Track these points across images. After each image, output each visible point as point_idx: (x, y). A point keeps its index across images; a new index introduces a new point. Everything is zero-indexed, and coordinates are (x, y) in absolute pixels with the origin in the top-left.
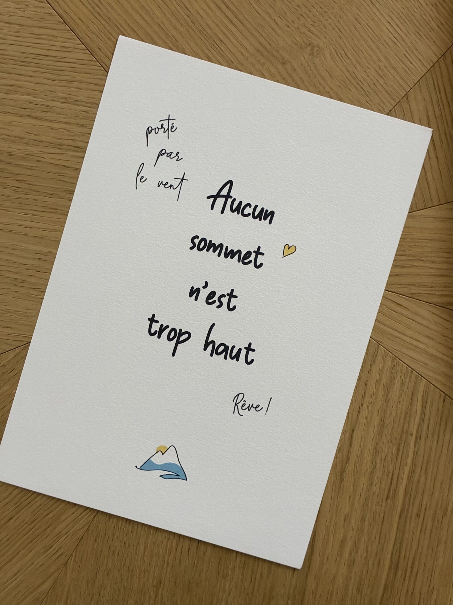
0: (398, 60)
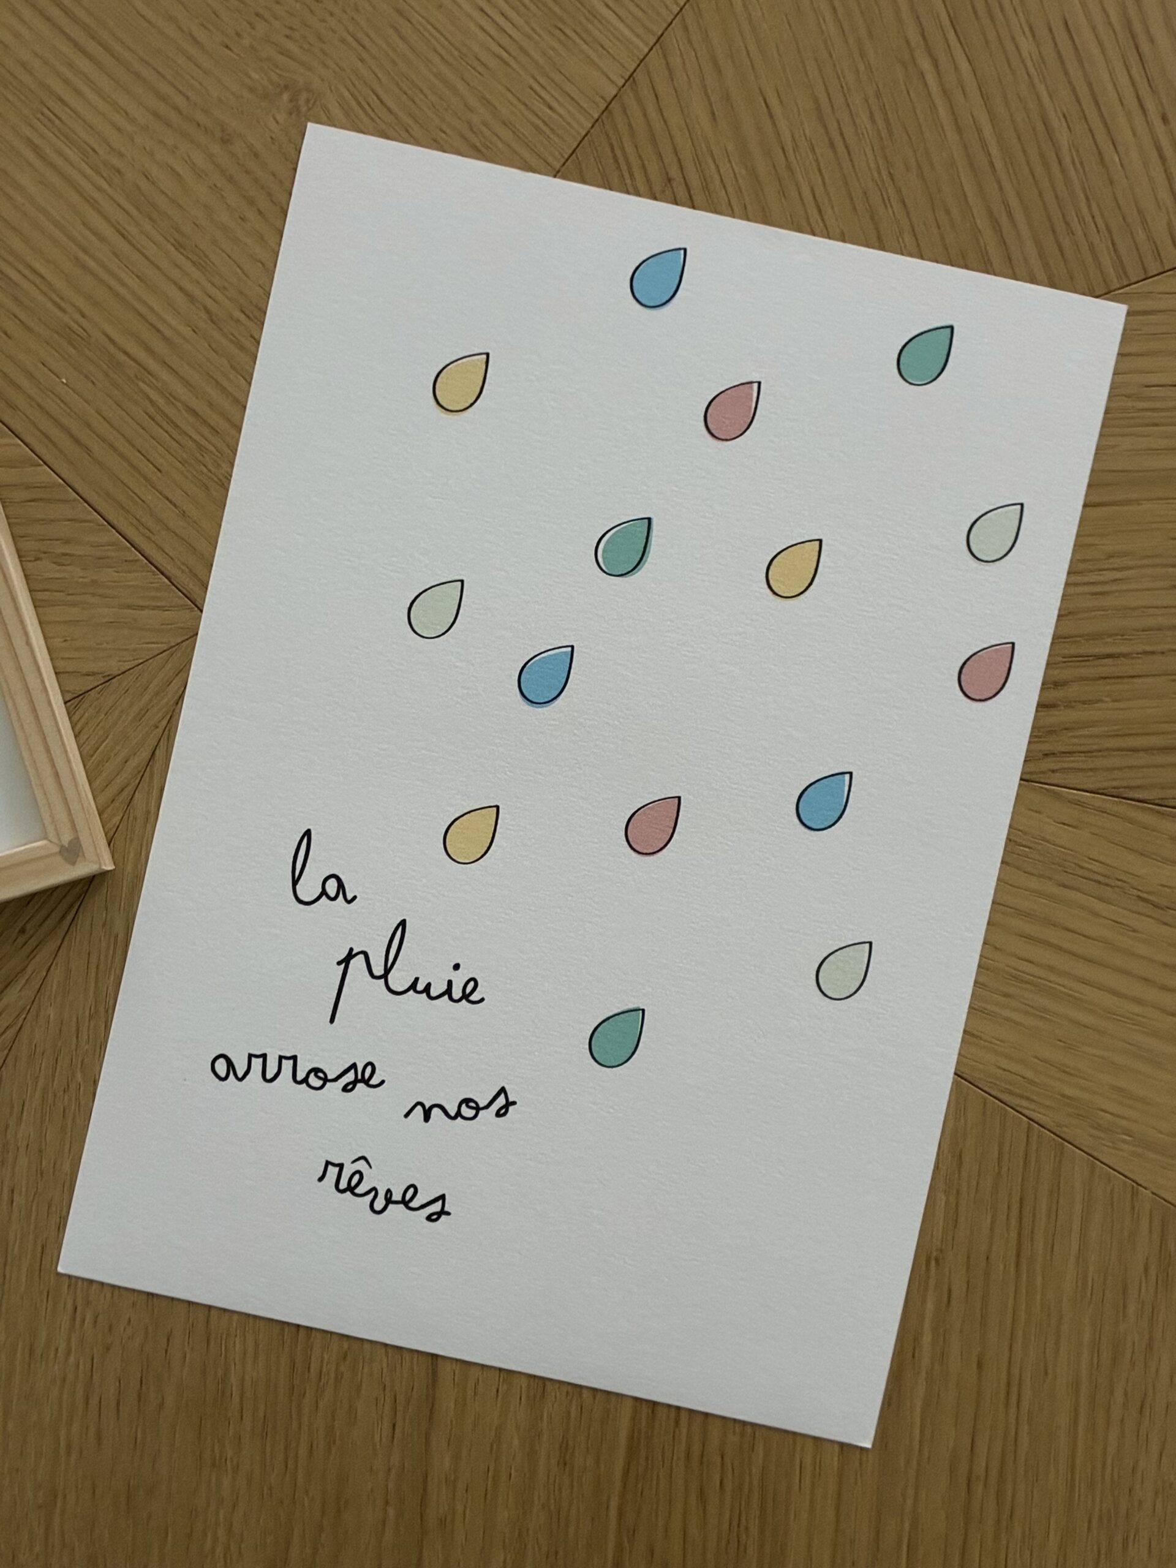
0: (515, 102)
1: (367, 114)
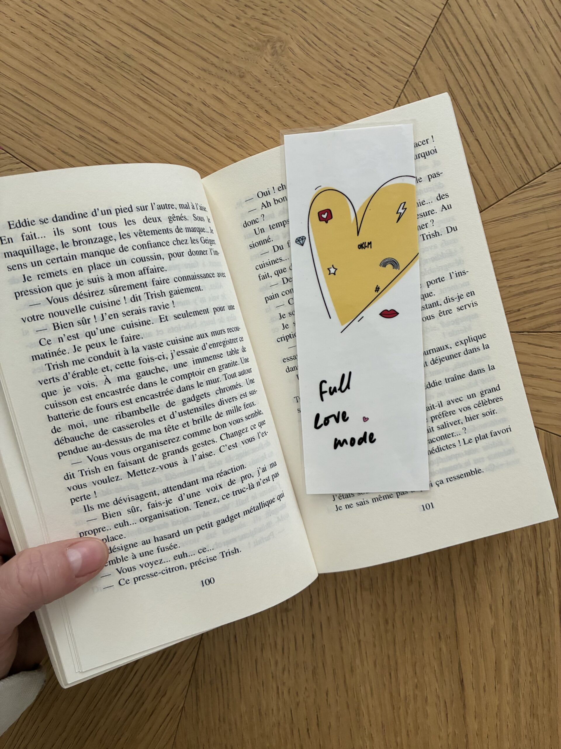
1: (313, 47)
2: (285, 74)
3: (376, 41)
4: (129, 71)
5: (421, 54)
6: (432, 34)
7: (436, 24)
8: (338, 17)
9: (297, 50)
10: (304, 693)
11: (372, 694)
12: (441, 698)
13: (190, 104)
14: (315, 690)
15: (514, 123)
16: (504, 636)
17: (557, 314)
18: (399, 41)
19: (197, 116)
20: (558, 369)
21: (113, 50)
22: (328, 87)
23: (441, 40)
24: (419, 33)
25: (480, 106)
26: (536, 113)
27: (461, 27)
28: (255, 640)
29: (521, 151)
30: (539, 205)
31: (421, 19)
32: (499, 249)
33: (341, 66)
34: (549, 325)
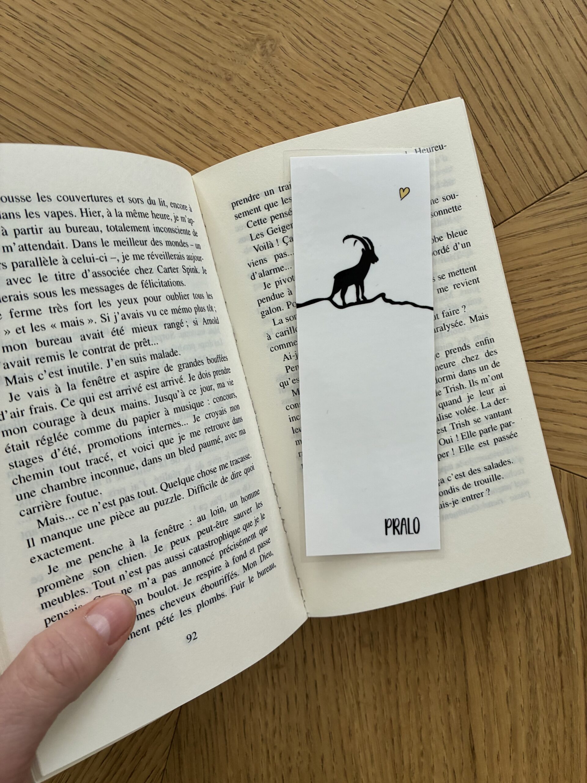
1: (307, 46)
2: (277, 77)
3: (377, 38)
4: (106, 75)
5: (428, 51)
6: (440, 29)
7: (444, 17)
8: (335, 12)
9: (290, 50)
10: (297, 758)
11: (372, 761)
12: (449, 768)
13: (172, 111)
14: (309, 755)
15: (533, 126)
16: (521, 700)
17: (582, 340)
18: (404, 37)
19: (179, 124)
20: (583, 402)
21: (88, 53)
22: (324, 90)
23: (450, 35)
24: (426, 27)
25: (494, 108)
26: (558, 115)
27: (474, 20)
28: (243, 699)
29: (541, 158)
30: (561, 218)
31: (428, 11)
32: (516, 268)
33: (338, 67)
34: (572, 353)
